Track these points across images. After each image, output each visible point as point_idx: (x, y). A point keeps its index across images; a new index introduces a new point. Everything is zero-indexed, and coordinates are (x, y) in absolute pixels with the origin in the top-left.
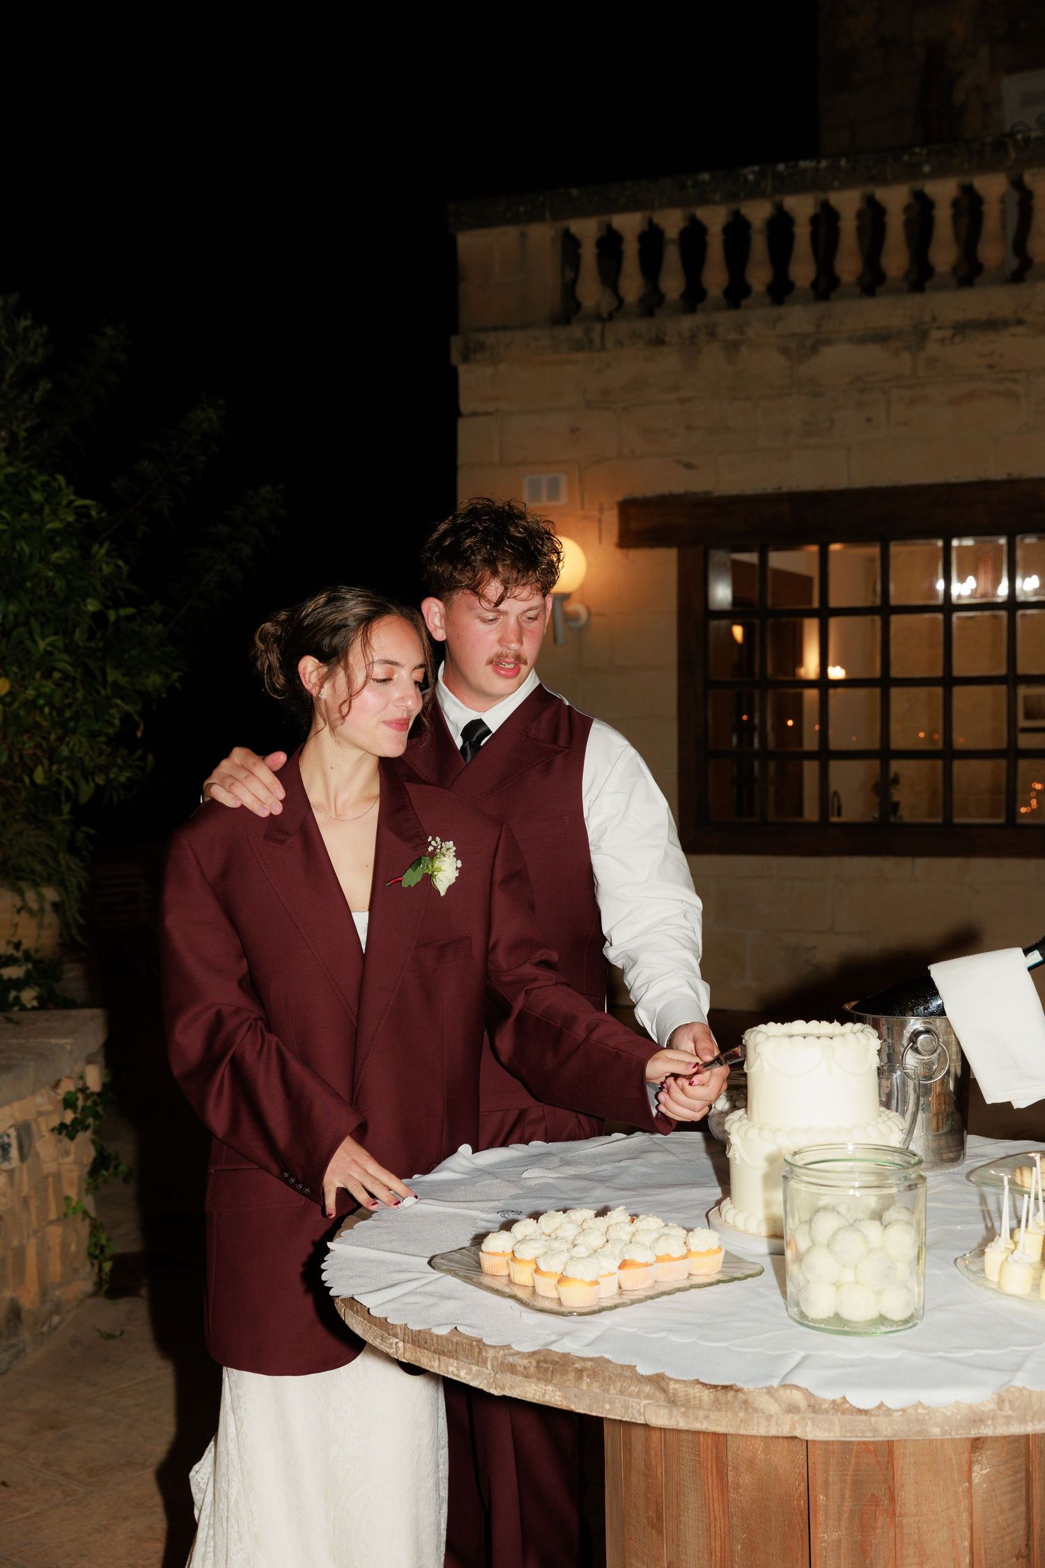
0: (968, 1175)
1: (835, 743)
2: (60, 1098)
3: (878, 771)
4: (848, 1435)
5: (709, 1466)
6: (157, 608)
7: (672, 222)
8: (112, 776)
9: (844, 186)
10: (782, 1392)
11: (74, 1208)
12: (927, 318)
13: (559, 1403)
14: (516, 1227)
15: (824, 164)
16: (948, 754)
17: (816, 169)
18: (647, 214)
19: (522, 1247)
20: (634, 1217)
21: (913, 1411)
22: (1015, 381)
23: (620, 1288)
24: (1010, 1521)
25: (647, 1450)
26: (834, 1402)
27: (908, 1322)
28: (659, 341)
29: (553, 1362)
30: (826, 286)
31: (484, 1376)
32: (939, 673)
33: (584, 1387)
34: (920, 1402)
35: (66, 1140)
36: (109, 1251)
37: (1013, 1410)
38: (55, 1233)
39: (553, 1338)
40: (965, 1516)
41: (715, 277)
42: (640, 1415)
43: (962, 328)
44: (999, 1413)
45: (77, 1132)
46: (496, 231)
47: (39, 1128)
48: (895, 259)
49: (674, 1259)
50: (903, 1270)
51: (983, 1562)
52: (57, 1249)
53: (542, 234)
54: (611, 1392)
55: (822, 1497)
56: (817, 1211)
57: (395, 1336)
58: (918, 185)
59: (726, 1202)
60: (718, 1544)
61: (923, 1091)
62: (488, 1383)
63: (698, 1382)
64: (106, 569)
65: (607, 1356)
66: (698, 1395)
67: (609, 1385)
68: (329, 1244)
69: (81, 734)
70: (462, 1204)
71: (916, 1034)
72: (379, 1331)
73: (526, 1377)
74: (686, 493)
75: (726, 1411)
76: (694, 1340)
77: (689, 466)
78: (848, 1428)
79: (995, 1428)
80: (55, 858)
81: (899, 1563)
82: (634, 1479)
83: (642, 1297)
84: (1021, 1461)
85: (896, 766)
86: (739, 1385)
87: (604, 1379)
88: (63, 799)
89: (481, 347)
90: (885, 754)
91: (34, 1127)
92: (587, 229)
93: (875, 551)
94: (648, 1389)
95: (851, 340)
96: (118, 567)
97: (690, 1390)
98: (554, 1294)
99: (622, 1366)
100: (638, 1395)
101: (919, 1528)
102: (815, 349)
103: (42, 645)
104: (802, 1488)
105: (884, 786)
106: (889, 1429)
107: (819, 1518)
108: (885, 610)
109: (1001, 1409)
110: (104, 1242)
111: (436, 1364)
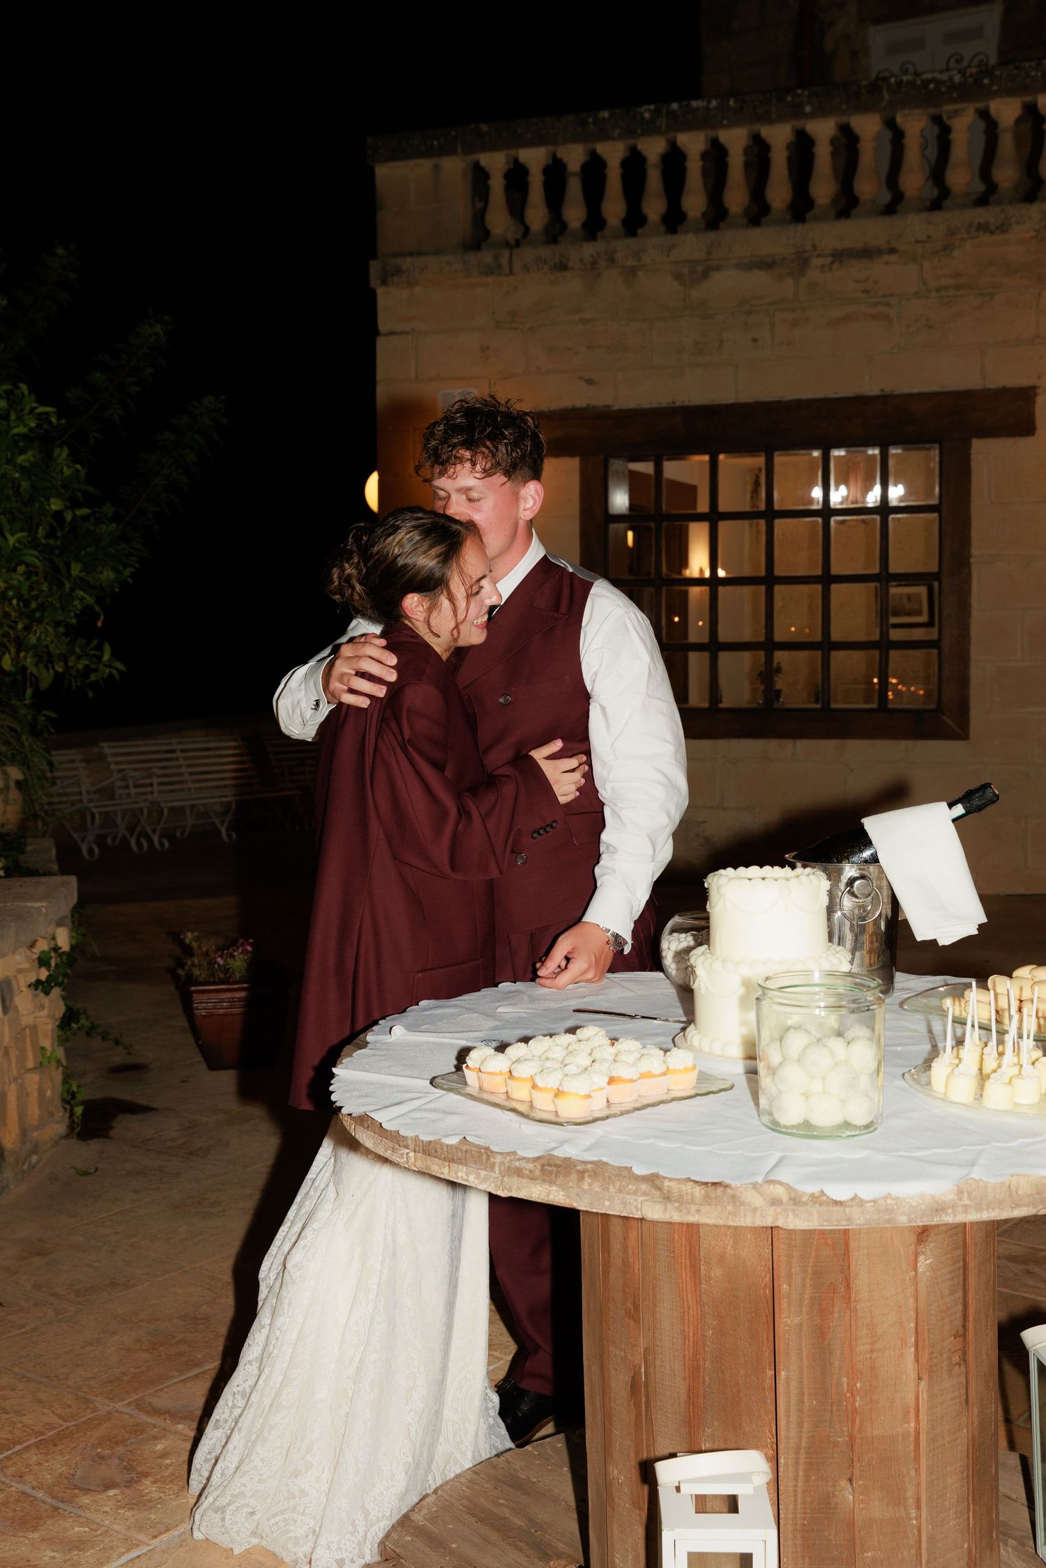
0: (901, 1004)
1: (724, 635)
2: (35, 956)
3: (763, 661)
4: (825, 1224)
5: (683, 1261)
6: (109, 509)
7: (574, 156)
8: (71, 664)
9: (732, 124)
10: (766, 1187)
11: (49, 1058)
12: (808, 247)
13: (562, 1202)
14: (509, 1050)
15: (714, 103)
16: (826, 645)
17: (708, 108)
18: (551, 148)
19: (519, 1066)
20: (614, 1040)
21: (883, 1202)
22: (888, 304)
23: (608, 1101)
24: (949, 1305)
25: (625, 1248)
26: (813, 1195)
27: (869, 1127)
28: (563, 267)
29: (556, 1165)
30: (716, 217)
31: (492, 1180)
32: (819, 572)
33: (586, 1187)
34: (890, 1194)
35: (42, 995)
36: (79, 1097)
37: (971, 1200)
38: (33, 1080)
39: (553, 1145)
40: (911, 1300)
41: (614, 208)
42: (637, 1210)
43: (840, 256)
44: (959, 1202)
45: (52, 987)
46: (411, 163)
47: (18, 984)
48: (779, 192)
49: (655, 1076)
50: (864, 1081)
51: (927, 1341)
52: (35, 1094)
53: (454, 166)
54: (611, 1190)
55: (785, 1286)
56: (788, 1029)
57: (406, 1147)
58: (800, 124)
59: (691, 1028)
60: (691, 1331)
61: (859, 931)
62: (496, 1185)
63: (689, 1180)
64: (67, 472)
65: (604, 1159)
66: (690, 1191)
67: (609, 1184)
68: (334, 1070)
69: (47, 624)
70: (447, 1035)
71: (851, 882)
72: (390, 1144)
73: (532, 1179)
74: (588, 407)
75: (716, 1205)
76: (680, 1145)
77: (590, 382)
78: (825, 1218)
79: (955, 1216)
80: (19, 739)
81: (853, 1342)
82: (612, 1275)
83: (630, 1108)
84: (960, 1251)
85: (780, 656)
86: (727, 1181)
87: (604, 1179)
88: (28, 685)
89: (398, 271)
90: (769, 645)
91: (14, 983)
92: (495, 162)
93: (760, 461)
94: (644, 1187)
95: (738, 266)
96: (77, 471)
97: (683, 1187)
98: (552, 1108)
99: (620, 1168)
100: (635, 1193)
101: (871, 1312)
102: (705, 274)
103: (12, 540)
104: (768, 1279)
105: (768, 674)
106: (861, 1218)
107: (783, 1305)
108: (771, 514)
109: (960, 1200)
110: (75, 1089)
111: (446, 1170)
